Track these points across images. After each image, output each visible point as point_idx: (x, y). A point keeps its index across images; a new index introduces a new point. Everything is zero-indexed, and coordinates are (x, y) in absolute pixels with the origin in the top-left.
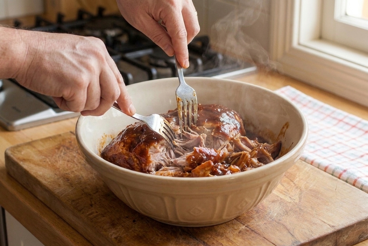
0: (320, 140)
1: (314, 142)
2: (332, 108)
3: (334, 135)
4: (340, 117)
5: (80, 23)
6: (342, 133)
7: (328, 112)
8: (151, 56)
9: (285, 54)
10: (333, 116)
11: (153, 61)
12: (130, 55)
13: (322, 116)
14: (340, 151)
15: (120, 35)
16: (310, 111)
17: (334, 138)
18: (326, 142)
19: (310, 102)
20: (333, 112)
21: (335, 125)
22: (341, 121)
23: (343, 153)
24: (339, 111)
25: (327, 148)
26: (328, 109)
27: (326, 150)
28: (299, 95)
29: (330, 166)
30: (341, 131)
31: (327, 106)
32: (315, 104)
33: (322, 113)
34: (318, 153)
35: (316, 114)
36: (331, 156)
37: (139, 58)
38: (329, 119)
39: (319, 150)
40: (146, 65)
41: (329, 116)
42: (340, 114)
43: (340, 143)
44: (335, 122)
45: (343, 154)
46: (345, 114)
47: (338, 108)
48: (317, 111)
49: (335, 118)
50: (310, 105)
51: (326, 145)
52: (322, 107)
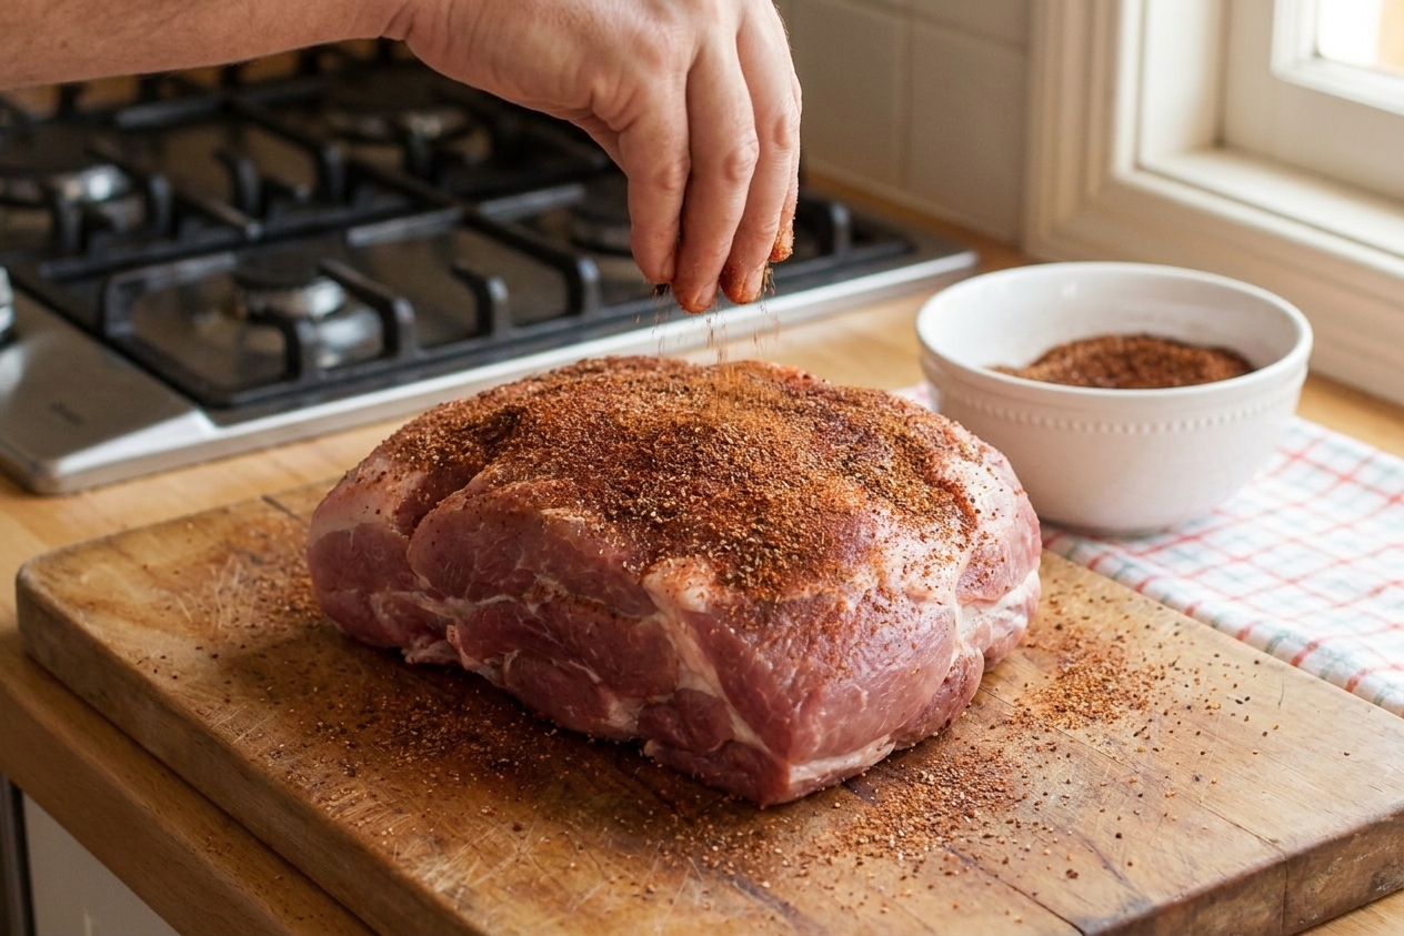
9: (1083, 202)
11: (583, 231)
37: (532, 221)
40: (557, 244)
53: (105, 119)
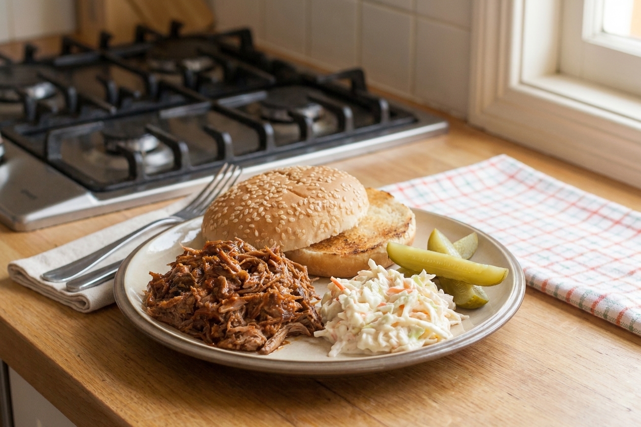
0: (558, 245)
1: (548, 249)
2: (580, 192)
3: (583, 238)
4: (594, 207)
5: (139, 48)
6: (596, 234)
7: (573, 199)
8: (262, 103)
9: (496, 99)
10: (581, 204)
11: (266, 112)
12: (226, 103)
13: (563, 205)
14: (594, 264)
15: (209, 69)
16: (541, 197)
17: (583, 242)
18: (568, 250)
19: (541, 180)
20: (581, 198)
21: (584, 221)
22: (595, 213)
23: (599, 267)
24: (592, 196)
25: (571, 259)
26: (572, 193)
27: (568, 263)
28: (520, 170)
29: (576, 290)
30: (595, 230)
31: (569, 187)
32: (550, 185)
33: (561, 200)
34: (557, 267)
35: (551, 201)
36: (578, 273)
37: (243, 108)
38: (573, 210)
39: (557, 262)
40: (254, 118)
41: (574, 204)
42: (593, 201)
43: (593, 250)
44: (585, 215)
45: (599, 270)
46: (602, 201)
47: (590, 192)
48: (553, 196)
49: (584, 209)
50: (540, 186)
51: (569, 255)
52: (561, 189)
53: (49, 63)
